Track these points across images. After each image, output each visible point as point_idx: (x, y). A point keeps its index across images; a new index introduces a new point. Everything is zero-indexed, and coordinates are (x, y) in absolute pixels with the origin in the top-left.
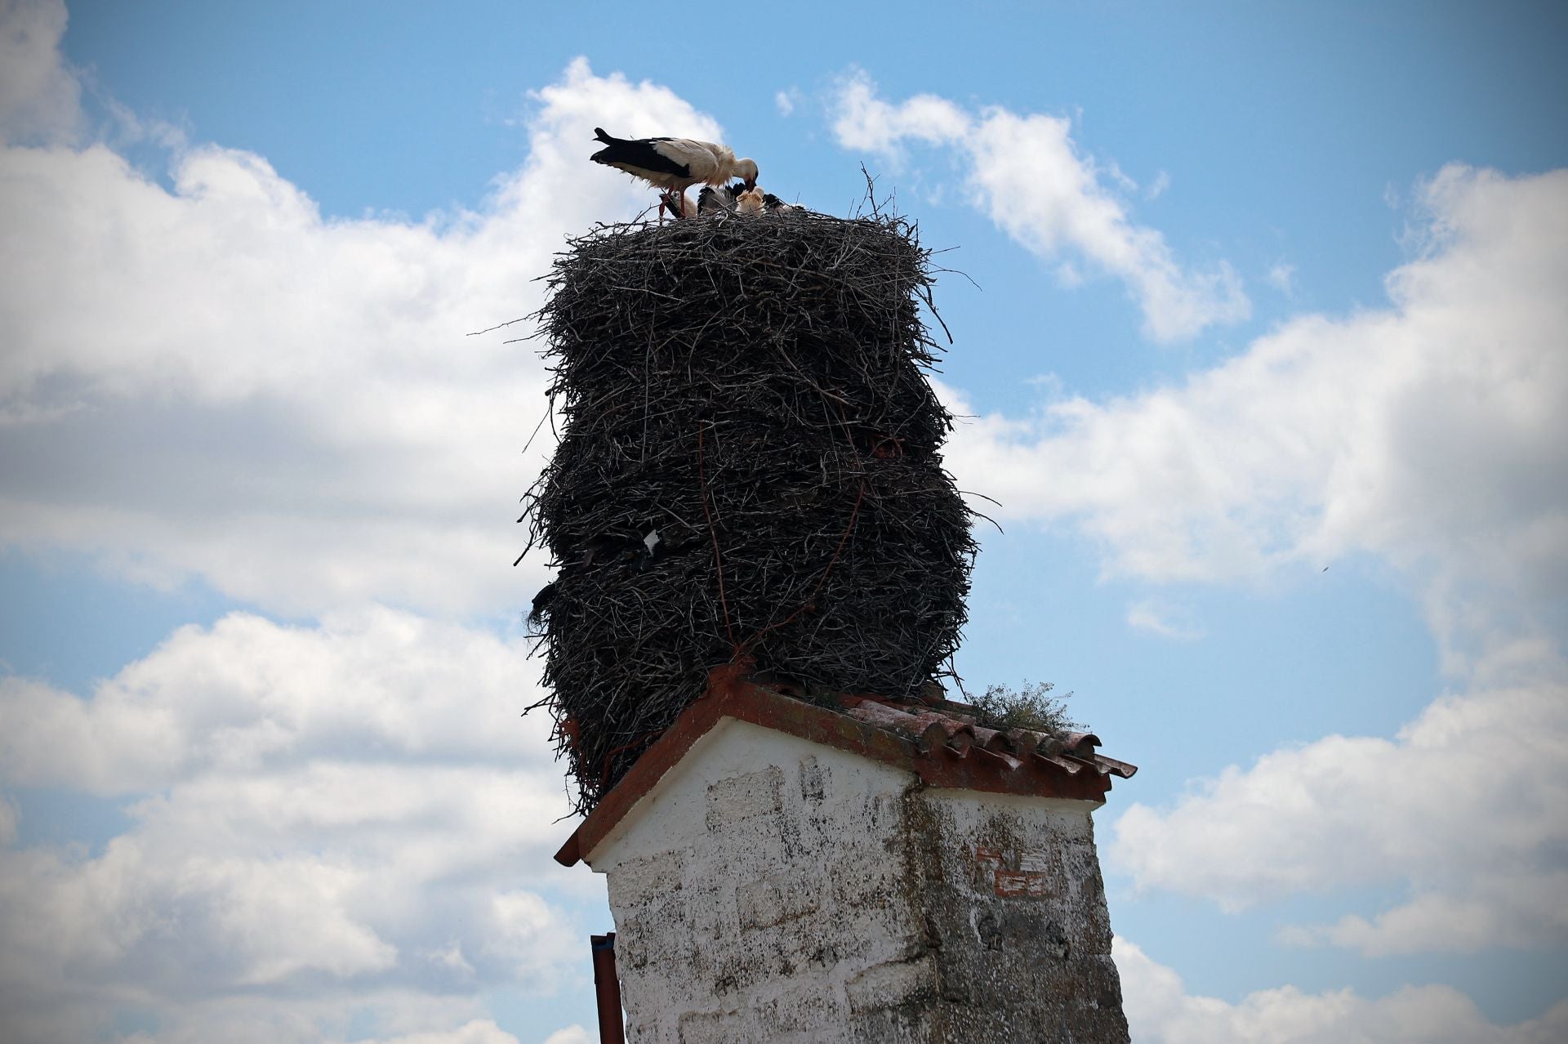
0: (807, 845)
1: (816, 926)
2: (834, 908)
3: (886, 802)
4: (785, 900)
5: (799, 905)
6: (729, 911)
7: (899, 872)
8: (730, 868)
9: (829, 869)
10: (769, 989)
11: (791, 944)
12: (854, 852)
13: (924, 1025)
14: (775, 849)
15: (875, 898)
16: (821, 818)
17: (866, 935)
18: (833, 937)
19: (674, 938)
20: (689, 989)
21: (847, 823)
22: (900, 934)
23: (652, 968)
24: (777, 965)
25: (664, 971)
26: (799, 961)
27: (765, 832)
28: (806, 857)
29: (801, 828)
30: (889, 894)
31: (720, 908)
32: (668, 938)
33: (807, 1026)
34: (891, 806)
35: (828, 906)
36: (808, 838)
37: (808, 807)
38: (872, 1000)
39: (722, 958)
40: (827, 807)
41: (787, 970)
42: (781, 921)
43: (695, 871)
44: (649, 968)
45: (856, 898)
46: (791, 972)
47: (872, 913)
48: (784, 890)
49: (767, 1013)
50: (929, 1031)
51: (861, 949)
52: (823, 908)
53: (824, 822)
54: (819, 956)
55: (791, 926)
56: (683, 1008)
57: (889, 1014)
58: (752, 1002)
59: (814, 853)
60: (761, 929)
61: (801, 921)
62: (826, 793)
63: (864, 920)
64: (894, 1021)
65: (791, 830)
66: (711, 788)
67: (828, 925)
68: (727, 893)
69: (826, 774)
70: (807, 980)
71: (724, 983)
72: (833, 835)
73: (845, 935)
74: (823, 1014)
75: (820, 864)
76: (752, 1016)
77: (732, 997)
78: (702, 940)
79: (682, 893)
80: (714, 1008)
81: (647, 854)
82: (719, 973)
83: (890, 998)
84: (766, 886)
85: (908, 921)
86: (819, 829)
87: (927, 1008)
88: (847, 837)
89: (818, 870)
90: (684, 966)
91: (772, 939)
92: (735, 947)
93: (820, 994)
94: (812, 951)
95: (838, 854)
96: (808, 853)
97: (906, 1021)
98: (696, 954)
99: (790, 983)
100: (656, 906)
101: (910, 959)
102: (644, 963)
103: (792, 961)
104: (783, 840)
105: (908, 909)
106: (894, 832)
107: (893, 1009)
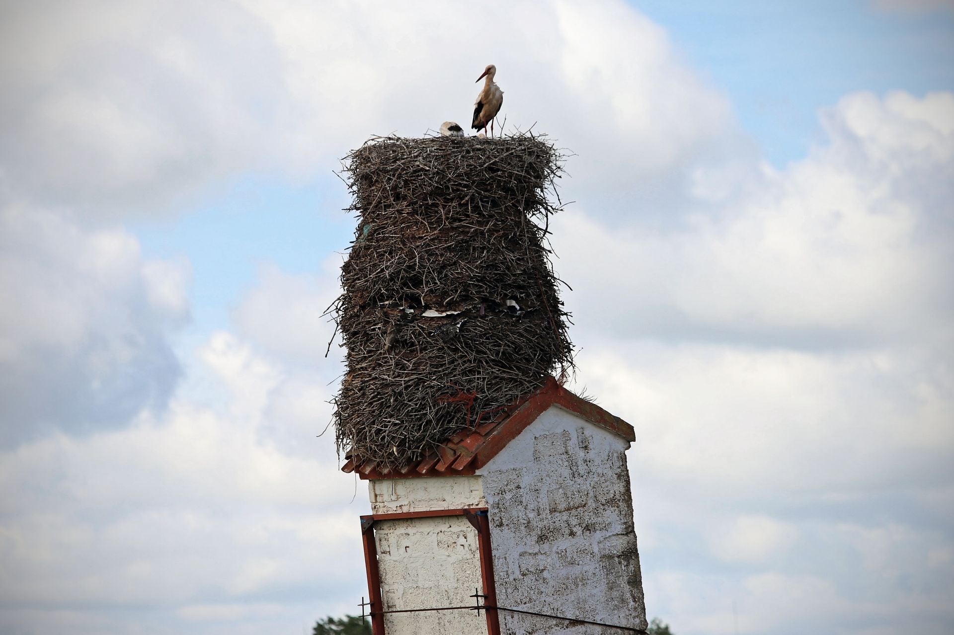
0: (582, 472)
1: (586, 513)
2: (594, 505)
3: (615, 455)
4: (570, 499)
5: (577, 501)
6: (544, 502)
7: (622, 490)
8: (544, 480)
9: (592, 485)
10: (564, 543)
11: (574, 521)
12: (603, 478)
13: (631, 566)
14: (566, 472)
15: (612, 502)
16: (588, 460)
17: (609, 520)
18: (594, 520)
19: (517, 512)
20: (524, 539)
21: (600, 463)
22: (623, 521)
23: (507, 528)
24: (567, 531)
25: (513, 530)
26: (578, 530)
27: (561, 462)
28: (581, 478)
29: (579, 463)
30: (619, 500)
31: (539, 500)
32: (514, 513)
33: (581, 562)
34: (618, 457)
35: (591, 504)
36: (582, 469)
37: (582, 453)
38: (607, 552)
39: (541, 525)
40: (592, 455)
41: (572, 534)
42: (569, 509)
43: (526, 481)
44: (505, 528)
45: (604, 502)
46: (574, 535)
47: (612, 509)
48: (569, 494)
49: (562, 555)
50: (633, 569)
51: (605, 528)
52: (589, 504)
53: (590, 461)
54: (588, 528)
55: (573, 512)
56: (521, 549)
57: (616, 559)
58: (554, 549)
59: (585, 477)
60: (560, 512)
61: (579, 510)
62: (591, 446)
63: (608, 512)
64: (620, 563)
65: (574, 464)
66: (535, 437)
67: (592, 513)
68: (543, 494)
69: (591, 438)
70: (581, 540)
71: (542, 538)
72: (594, 469)
73: (599, 519)
74: (589, 558)
75: (588, 483)
76: (555, 556)
77: (546, 546)
78: (531, 515)
79: (522, 490)
80: (536, 550)
81: (504, 468)
82: (540, 533)
83: (615, 552)
84: (561, 490)
85: (626, 514)
86: (587, 465)
87: (633, 558)
88: (600, 471)
89: (586, 486)
90: (522, 528)
91: (565, 518)
92: (547, 520)
93: (587, 547)
94: (584, 525)
95: (596, 479)
96: (582, 476)
97: (625, 564)
98: (529, 522)
99: (573, 541)
100: (508, 496)
101: (627, 534)
102: (501, 525)
103: (575, 530)
104: (571, 469)
105: (626, 509)
106: (619, 470)
107: (618, 557)
